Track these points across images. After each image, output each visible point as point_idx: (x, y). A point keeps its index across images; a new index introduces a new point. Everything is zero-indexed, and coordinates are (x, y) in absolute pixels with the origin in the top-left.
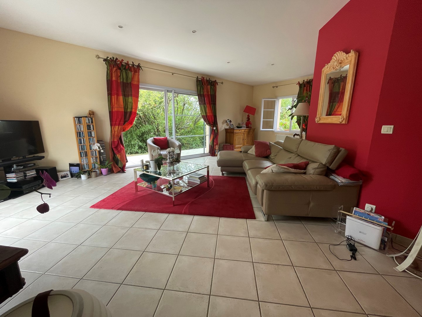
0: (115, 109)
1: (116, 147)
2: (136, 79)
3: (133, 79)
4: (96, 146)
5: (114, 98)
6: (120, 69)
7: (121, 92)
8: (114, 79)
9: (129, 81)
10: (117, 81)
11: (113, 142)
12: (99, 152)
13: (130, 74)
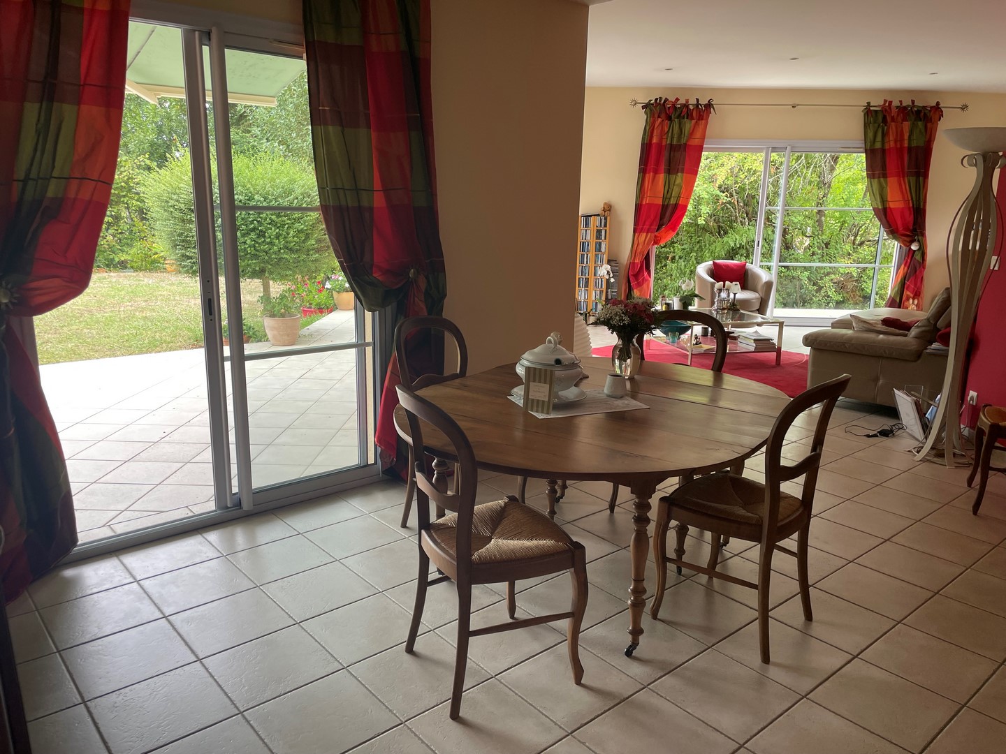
0: (646, 201)
1: (636, 276)
2: (698, 134)
3: (691, 134)
4: (604, 270)
5: (649, 176)
6: (669, 118)
7: (663, 166)
8: (654, 140)
9: (683, 141)
10: (660, 145)
11: (632, 265)
12: (608, 281)
13: (688, 125)
